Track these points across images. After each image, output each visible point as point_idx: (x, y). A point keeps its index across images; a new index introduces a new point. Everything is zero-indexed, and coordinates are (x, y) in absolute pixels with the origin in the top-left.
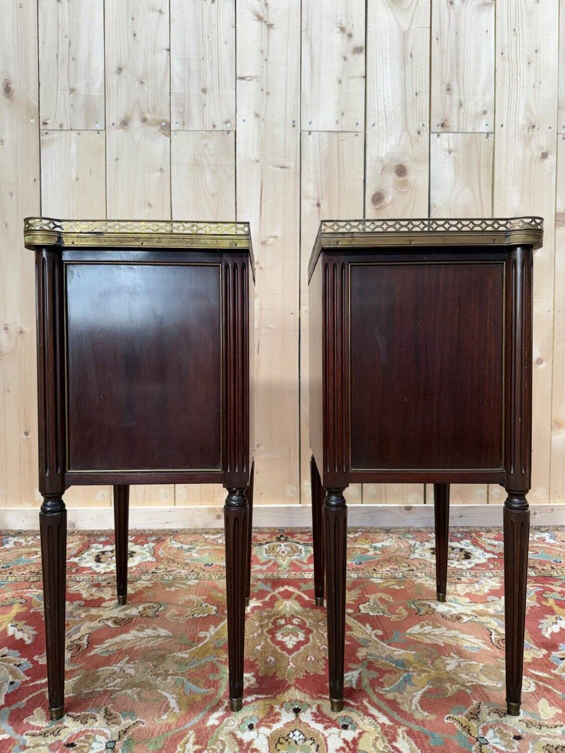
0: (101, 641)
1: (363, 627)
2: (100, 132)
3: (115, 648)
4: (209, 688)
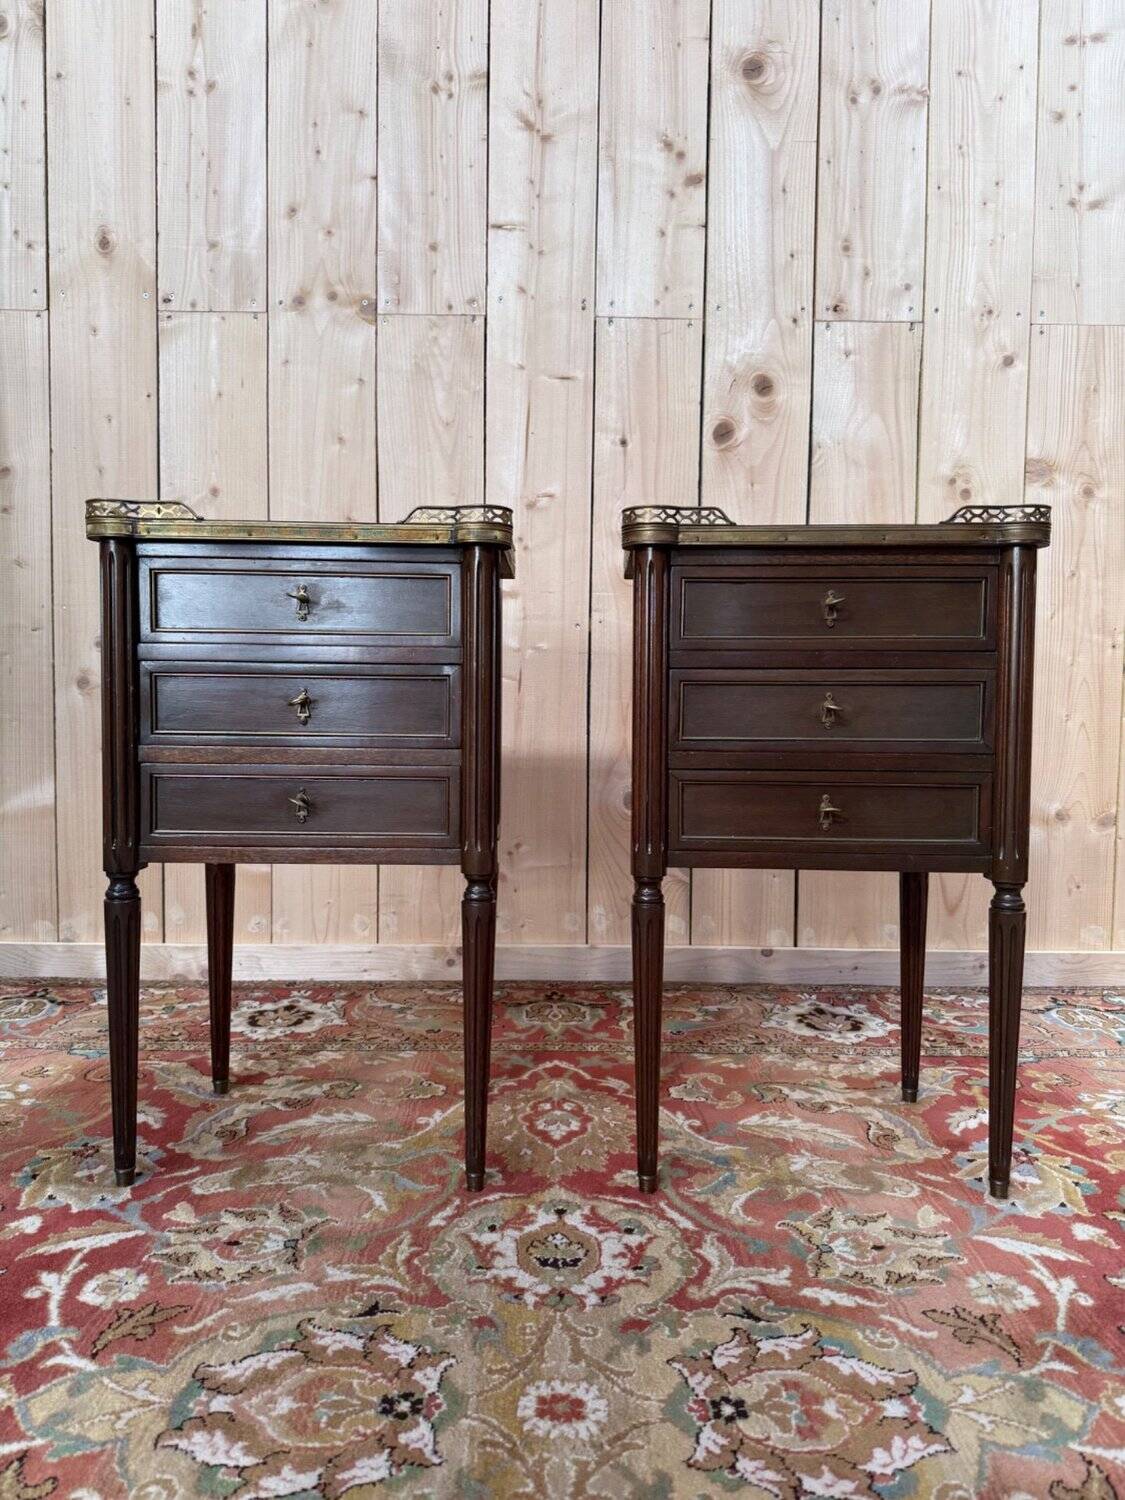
1: (672, 1116)
3: (290, 1135)
4: (432, 1184)
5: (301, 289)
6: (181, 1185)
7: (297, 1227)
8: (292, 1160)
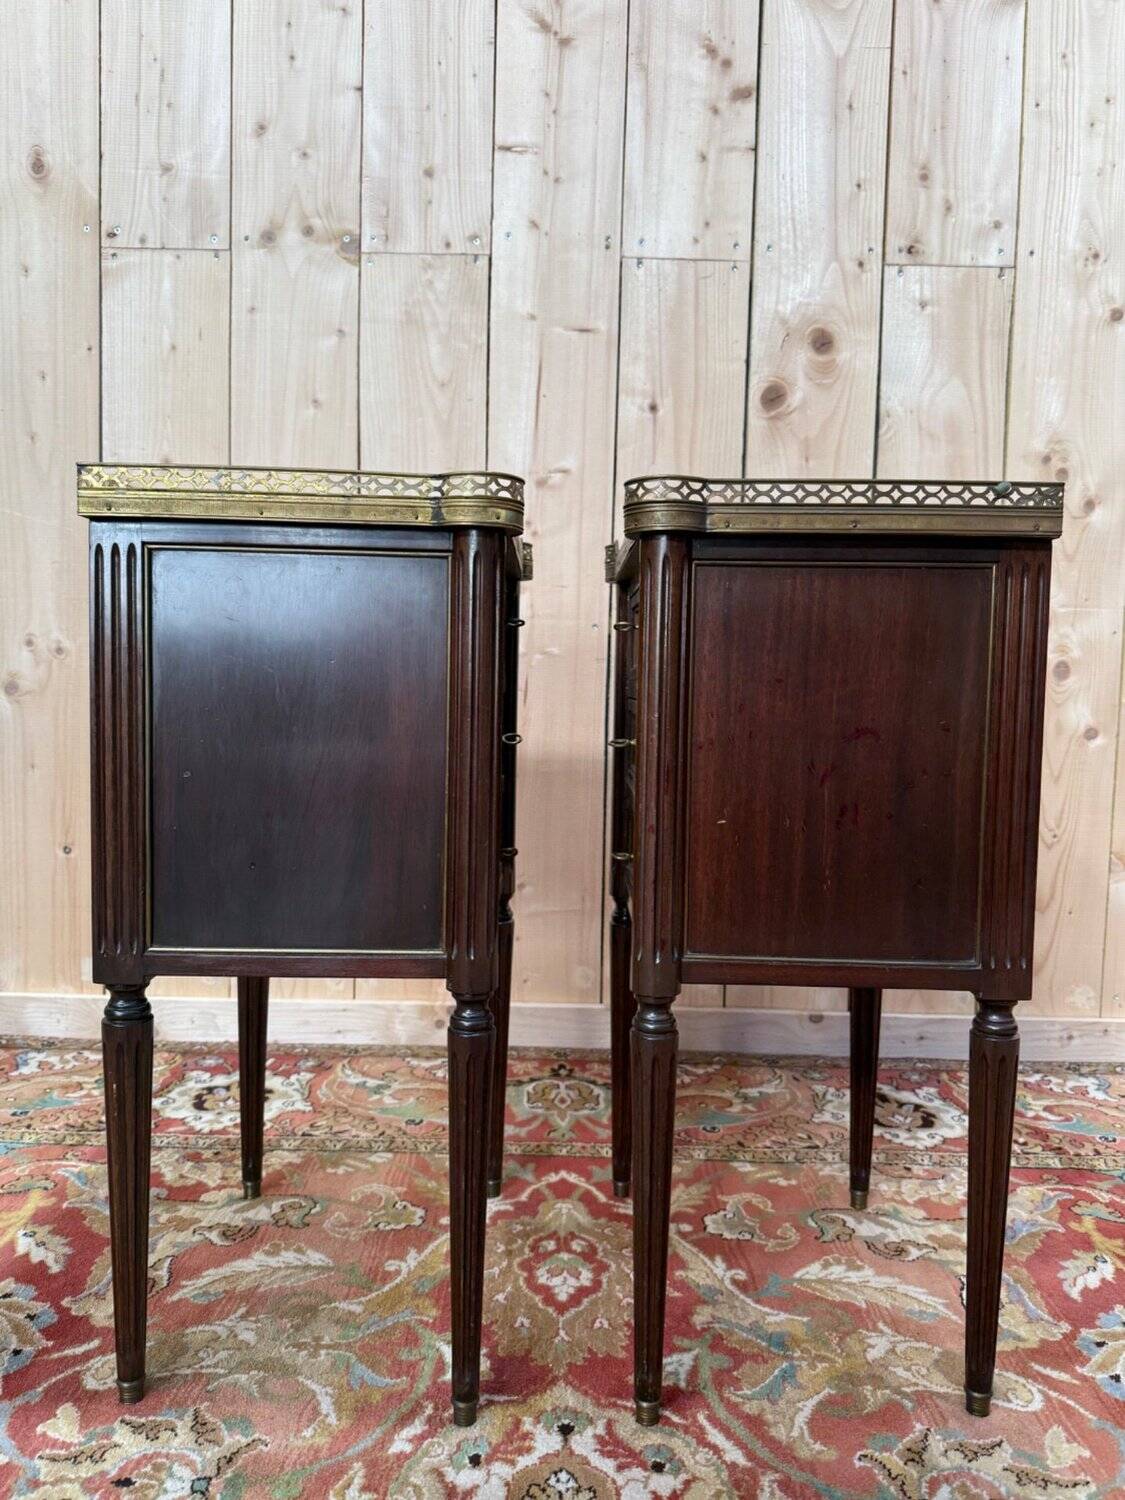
0: (196, 1272)
1: (709, 1263)
2: (221, 254)
3: (221, 1287)
4: (398, 1376)
5: (271, 223)
6: (70, 1372)
7: (212, 1453)
8: (220, 1330)
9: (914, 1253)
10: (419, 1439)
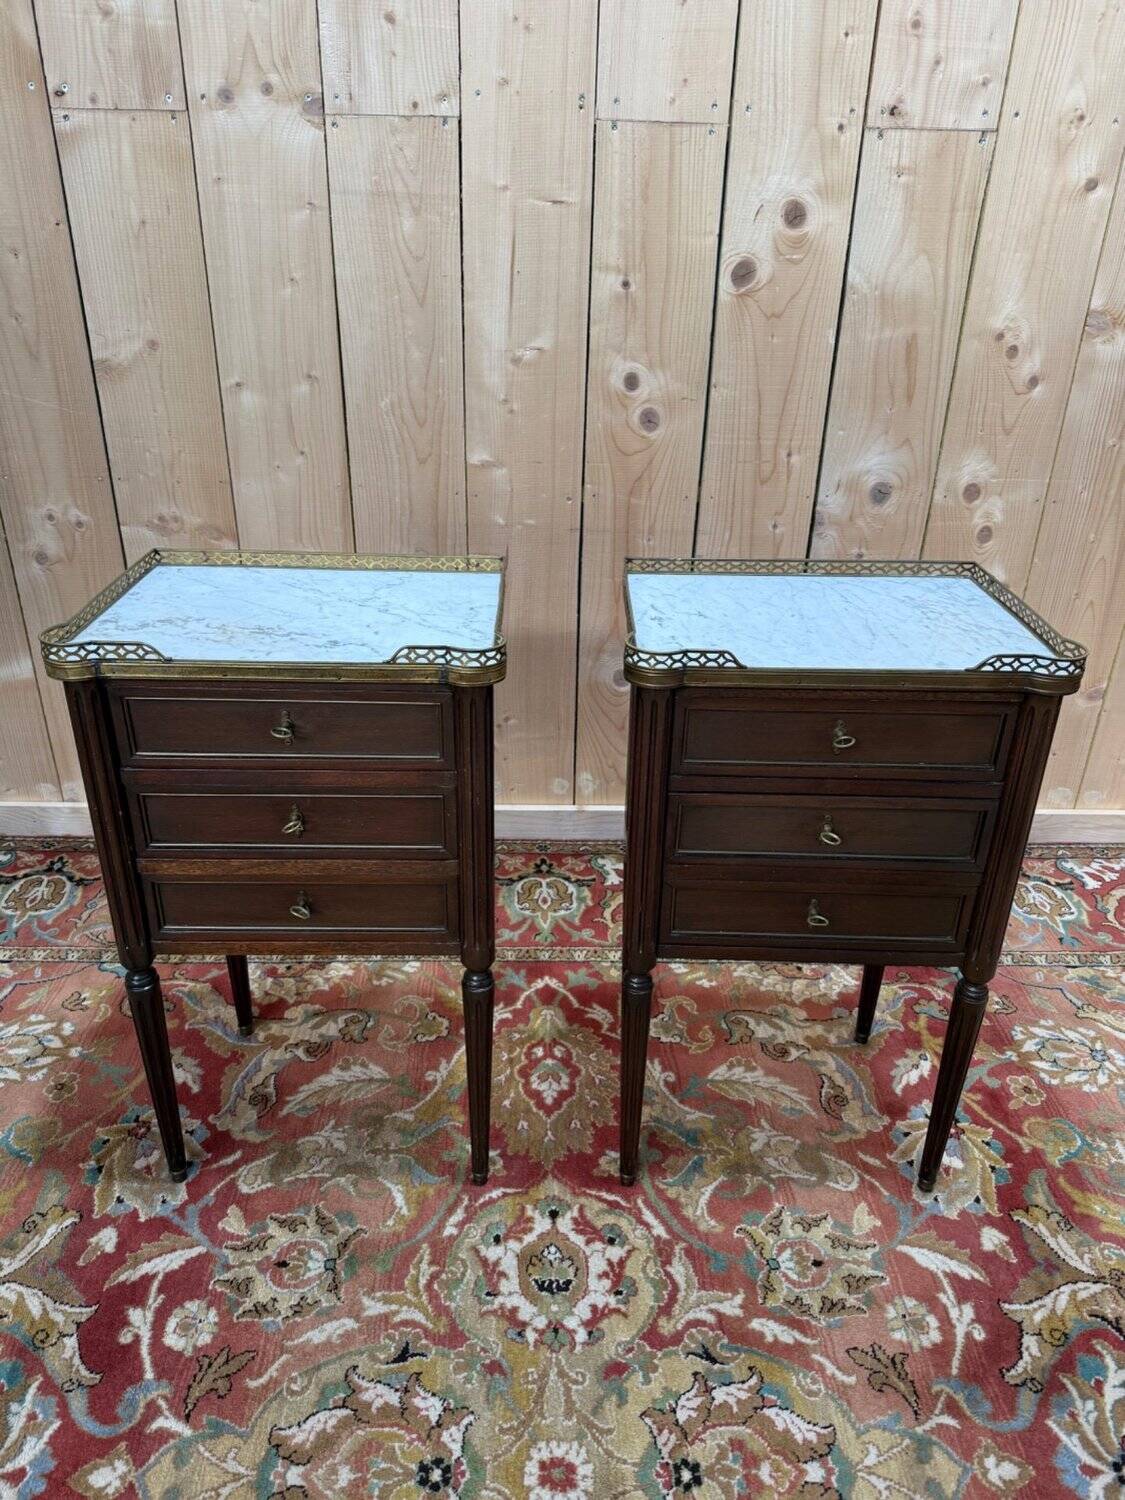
0: (294, 1090)
1: (650, 1066)
2: (177, 115)
3: (313, 1101)
5: (227, 80)
6: (228, 1179)
7: (333, 1240)
8: (321, 1140)
9: (794, 1053)
10: (460, 1225)
